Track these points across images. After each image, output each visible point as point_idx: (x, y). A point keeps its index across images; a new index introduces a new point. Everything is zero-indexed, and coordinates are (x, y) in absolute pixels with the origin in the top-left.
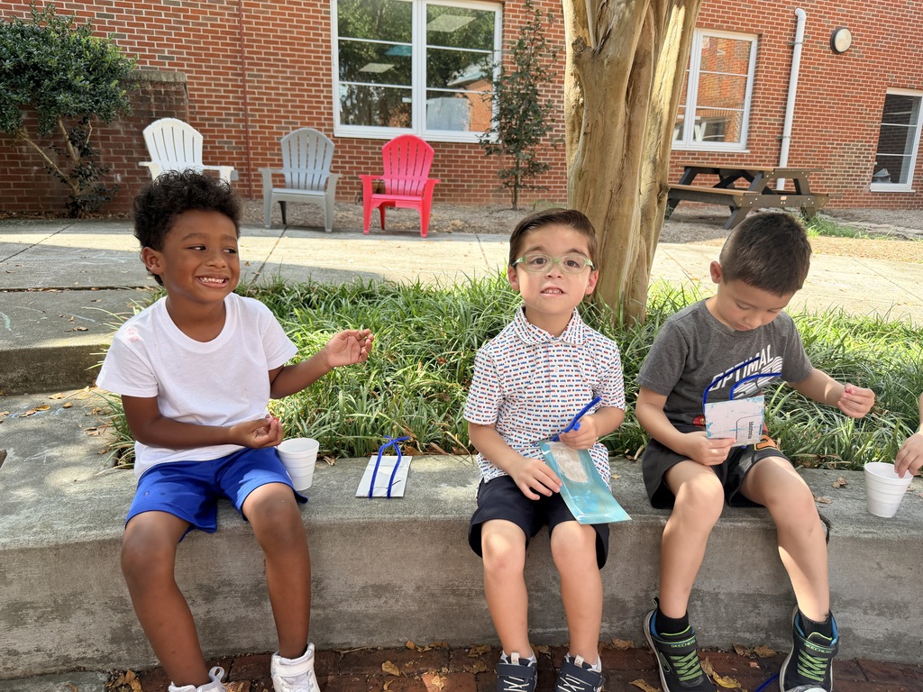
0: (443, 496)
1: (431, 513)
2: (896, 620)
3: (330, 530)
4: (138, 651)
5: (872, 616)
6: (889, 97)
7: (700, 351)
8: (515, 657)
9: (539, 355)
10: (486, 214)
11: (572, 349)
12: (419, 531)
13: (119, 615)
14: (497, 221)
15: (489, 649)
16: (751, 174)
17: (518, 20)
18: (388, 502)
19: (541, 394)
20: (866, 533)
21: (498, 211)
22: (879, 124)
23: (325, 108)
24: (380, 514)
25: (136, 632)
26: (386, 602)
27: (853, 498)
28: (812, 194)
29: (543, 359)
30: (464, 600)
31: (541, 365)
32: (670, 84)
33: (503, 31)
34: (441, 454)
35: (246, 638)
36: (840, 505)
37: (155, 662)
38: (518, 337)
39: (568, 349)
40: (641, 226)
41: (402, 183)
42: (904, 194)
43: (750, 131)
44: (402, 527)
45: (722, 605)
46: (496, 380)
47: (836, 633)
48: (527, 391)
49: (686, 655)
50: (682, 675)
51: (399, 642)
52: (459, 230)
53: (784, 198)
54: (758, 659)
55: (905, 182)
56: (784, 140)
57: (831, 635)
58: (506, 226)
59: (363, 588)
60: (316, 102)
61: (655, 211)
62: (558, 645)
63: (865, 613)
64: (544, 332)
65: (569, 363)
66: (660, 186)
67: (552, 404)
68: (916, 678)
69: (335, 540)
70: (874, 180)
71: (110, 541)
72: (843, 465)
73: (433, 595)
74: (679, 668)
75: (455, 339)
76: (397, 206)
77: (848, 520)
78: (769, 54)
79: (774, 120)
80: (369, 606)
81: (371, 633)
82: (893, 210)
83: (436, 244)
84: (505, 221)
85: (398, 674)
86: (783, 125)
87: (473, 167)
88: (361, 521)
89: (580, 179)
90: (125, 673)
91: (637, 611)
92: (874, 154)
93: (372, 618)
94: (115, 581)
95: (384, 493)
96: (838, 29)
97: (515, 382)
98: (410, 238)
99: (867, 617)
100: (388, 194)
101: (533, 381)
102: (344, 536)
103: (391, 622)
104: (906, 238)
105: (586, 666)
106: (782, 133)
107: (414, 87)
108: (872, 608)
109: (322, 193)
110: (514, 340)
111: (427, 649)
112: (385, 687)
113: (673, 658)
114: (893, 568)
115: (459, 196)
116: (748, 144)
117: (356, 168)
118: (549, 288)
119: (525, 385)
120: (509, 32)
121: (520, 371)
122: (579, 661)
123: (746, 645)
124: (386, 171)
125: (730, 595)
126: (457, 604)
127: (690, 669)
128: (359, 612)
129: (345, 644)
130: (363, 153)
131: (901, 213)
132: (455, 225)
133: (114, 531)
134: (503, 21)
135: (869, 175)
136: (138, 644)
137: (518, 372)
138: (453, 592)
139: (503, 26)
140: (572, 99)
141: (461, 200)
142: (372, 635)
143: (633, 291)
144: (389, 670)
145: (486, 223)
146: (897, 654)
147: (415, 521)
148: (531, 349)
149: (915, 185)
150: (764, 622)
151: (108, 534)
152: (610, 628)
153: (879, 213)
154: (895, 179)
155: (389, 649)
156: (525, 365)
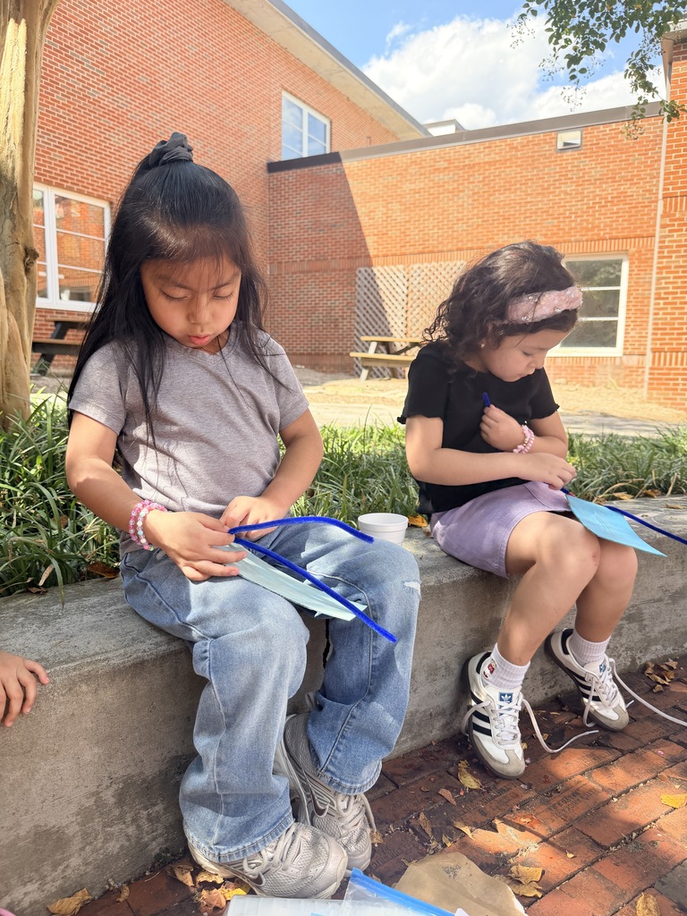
32: (19, 119)
40: (7, 300)
61: (23, 281)
68: (437, 759)
143: (8, 385)
152: (41, 889)
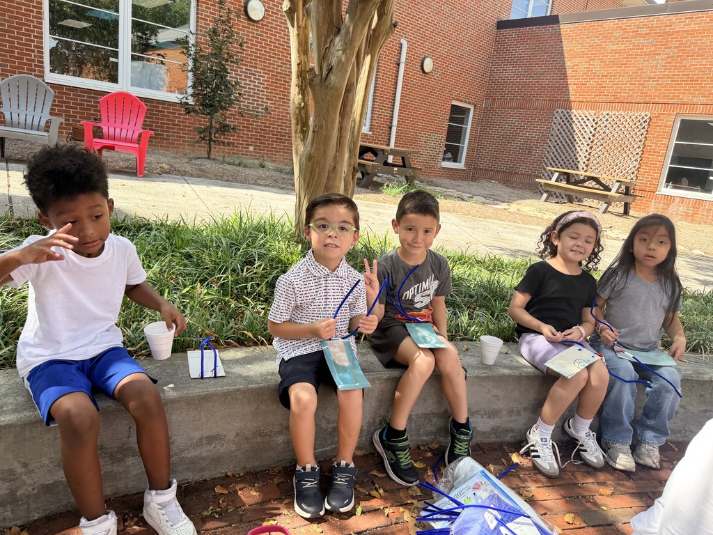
0: (252, 373)
1: (248, 384)
2: (496, 419)
3: (179, 402)
4: (21, 510)
5: (485, 419)
6: (453, 106)
7: (394, 279)
8: (308, 467)
9: (321, 282)
10: (186, 160)
11: (341, 279)
12: (241, 397)
13: (8, 484)
14: (197, 167)
15: (281, 469)
16: (376, 150)
17: (212, 12)
18: (216, 380)
19: (321, 307)
20: (483, 373)
21: (196, 159)
22: (447, 123)
23: (35, 56)
24: (213, 388)
25: (20, 495)
26: (215, 447)
27: (473, 356)
28: (412, 168)
29: (324, 285)
30: (267, 439)
31: (322, 289)
33: (197, 18)
34: (236, 346)
35: (110, 487)
36: (469, 360)
37: (35, 516)
38: (308, 269)
39: (338, 279)
41: (118, 131)
42: (460, 170)
43: (372, 119)
44: (230, 395)
45: (413, 422)
46: (293, 296)
47: (471, 428)
48: (312, 304)
49: (404, 451)
50: (402, 462)
51: (222, 473)
52: (167, 173)
53: (396, 169)
54: (431, 450)
55: (460, 162)
56: (393, 128)
57: (469, 430)
58: (206, 172)
59: (200, 439)
60: (27, 50)
61: (350, 184)
62: (322, 460)
63: (482, 417)
64: (325, 268)
65: (338, 288)
66: (354, 168)
67: (328, 313)
69: (182, 408)
70: (444, 159)
71: (6, 425)
72: (464, 338)
73: (247, 438)
74: (401, 458)
75: (223, 266)
76: (116, 150)
77: (473, 367)
78: (384, 67)
79: (387, 113)
80: (204, 451)
81: (202, 470)
82: (454, 180)
83: (154, 184)
84: (204, 167)
85: (227, 492)
86: (392, 117)
87: (171, 121)
88: (201, 394)
89: (309, 161)
90: (10, 529)
91: (368, 431)
92: (444, 142)
93: (204, 459)
94: (6, 457)
95: (211, 374)
96: (425, 57)
97: (305, 298)
98: (128, 177)
99: (483, 419)
100: (106, 139)
101: (317, 298)
102: (188, 405)
103: (217, 460)
104: (463, 200)
105: (347, 465)
106: (392, 123)
107: (120, 50)
108: (486, 414)
109: (46, 134)
110: (305, 271)
111: (242, 474)
112: (221, 502)
113: (397, 453)
114: (495, 391)
115: (159, 142)
116: (371, 128)
117: (65, 111)
118: (329, 244)
119: (311, 300)
120: (202, 19)
121: (309, 291)
122: (343, 463)
123: (424, 443)
124: (104, 118)
125: (418, 415)
126: (262, 442)
127: (406, 458)
128: (195, 457)
129: (184, 480)
130: (72, 99)
131: (459, 182)
132: (163, 168)
133: (9, 418)
134: (198, 10)
135: (441, 156)
136: (22, 505)
137: (307, 292)
138: (260, 435)
139: (197, 14)
140: (297, 103)
141: (161, 146)
142: (204, 471)
144: (220, 491)
145: (188, 168)
146: (496, 437)
147: (239, 390)
148: (316, 278)
149: (466, 164)
150: (434, 429)
151: (3, 421)
153: (446, 181)
154: (455, 160)
155: (215, 479)
156: (312, 288)
